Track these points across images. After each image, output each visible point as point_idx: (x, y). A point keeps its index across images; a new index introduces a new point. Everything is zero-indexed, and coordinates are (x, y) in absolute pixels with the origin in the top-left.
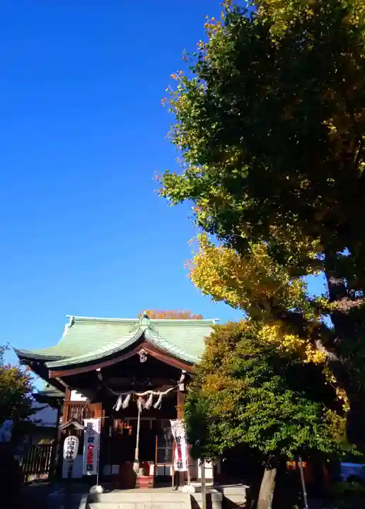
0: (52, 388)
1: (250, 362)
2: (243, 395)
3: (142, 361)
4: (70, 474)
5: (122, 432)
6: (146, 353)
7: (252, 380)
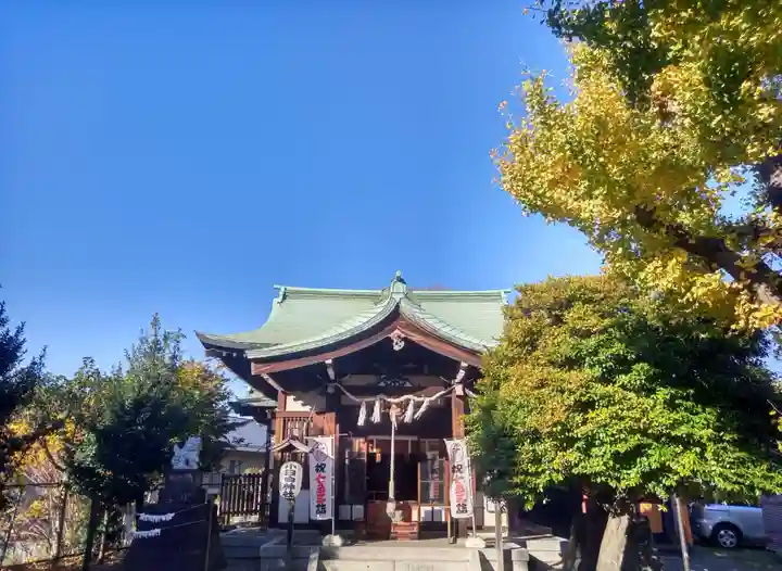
0: (258, 394)
1: (592, 342)
2: (582, 395)
3: (396, 348)
4: (290, 517)
5: (365, 459)
6: (403, 336)
7: (597, 371)
